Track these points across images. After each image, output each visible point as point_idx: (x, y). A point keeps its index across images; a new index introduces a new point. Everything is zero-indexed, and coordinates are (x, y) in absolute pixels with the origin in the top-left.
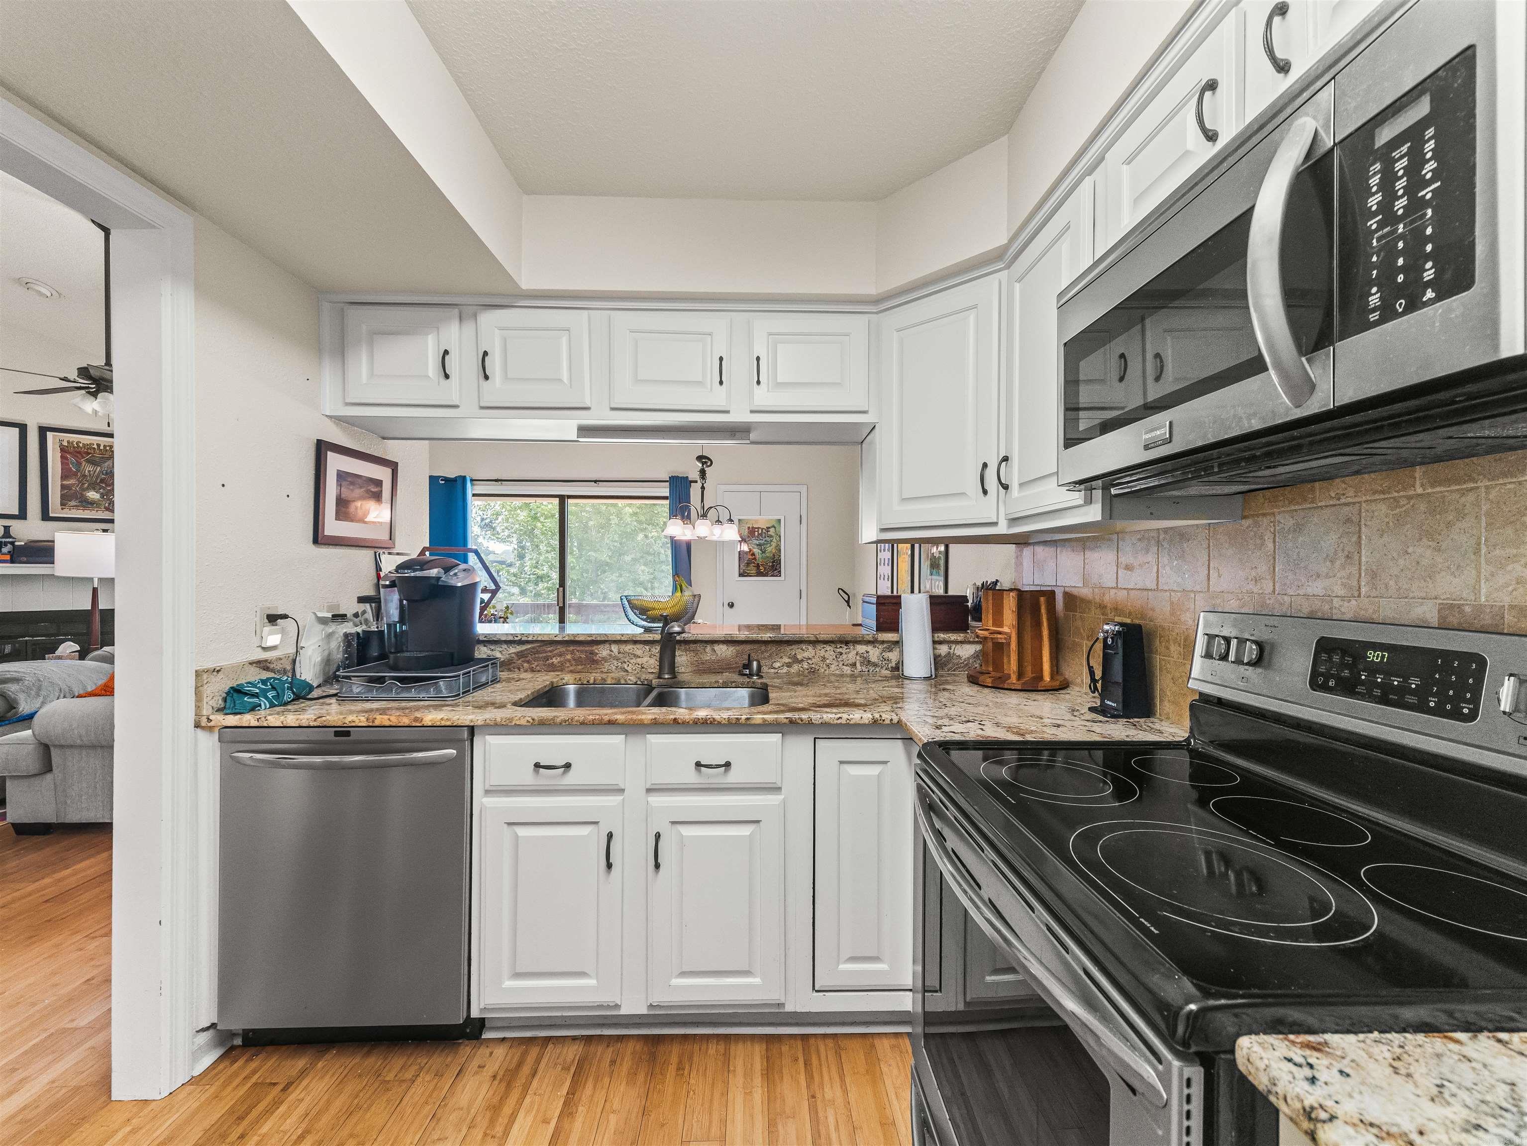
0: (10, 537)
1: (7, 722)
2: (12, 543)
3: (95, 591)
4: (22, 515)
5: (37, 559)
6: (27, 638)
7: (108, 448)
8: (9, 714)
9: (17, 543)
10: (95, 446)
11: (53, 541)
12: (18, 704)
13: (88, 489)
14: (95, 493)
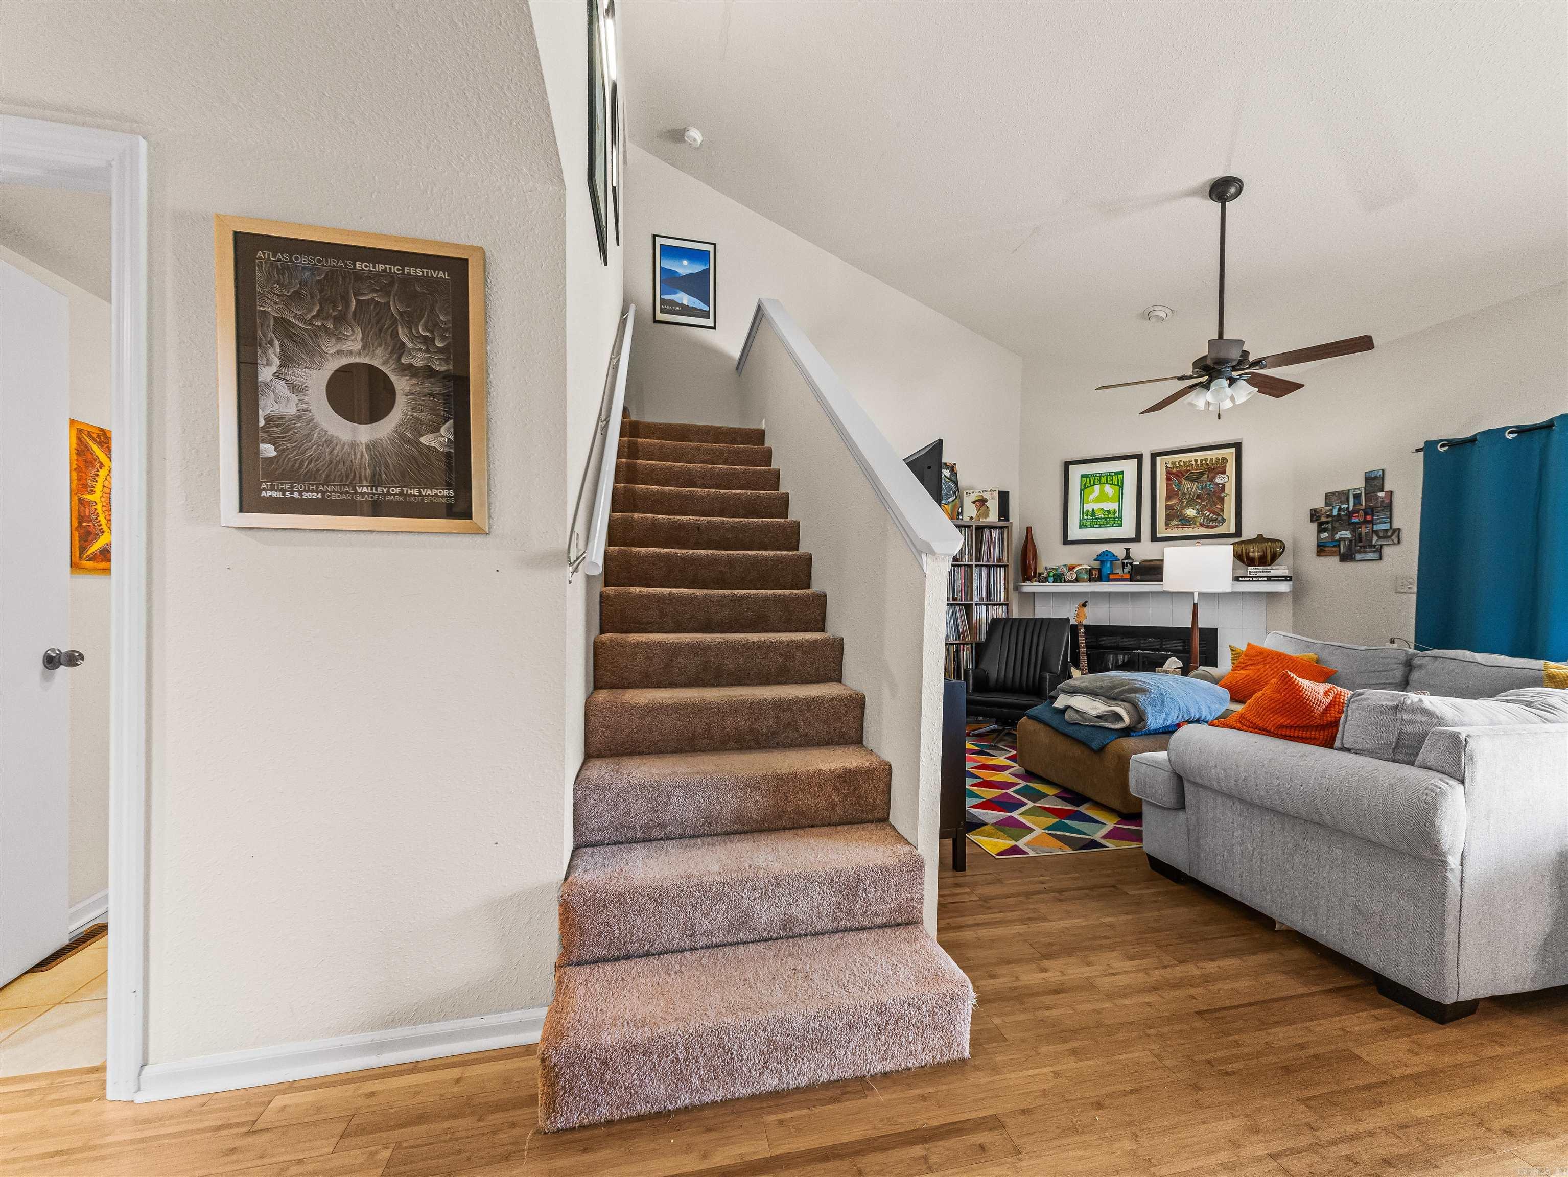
0: (1129, 558)
1: (1137, 734)
2: (1131, 564)
3: (1195, 605)
4: (1137, 539)
5: (1149, 577)
6: (1139, 651)
7: (1204, 462)
8: (1140, 726)
9: (1134, 563)
10: (1193, 463)
11: (1162, 561)
12: (1146, 716)
13: (1186, 507)
14: (1192, 510)
